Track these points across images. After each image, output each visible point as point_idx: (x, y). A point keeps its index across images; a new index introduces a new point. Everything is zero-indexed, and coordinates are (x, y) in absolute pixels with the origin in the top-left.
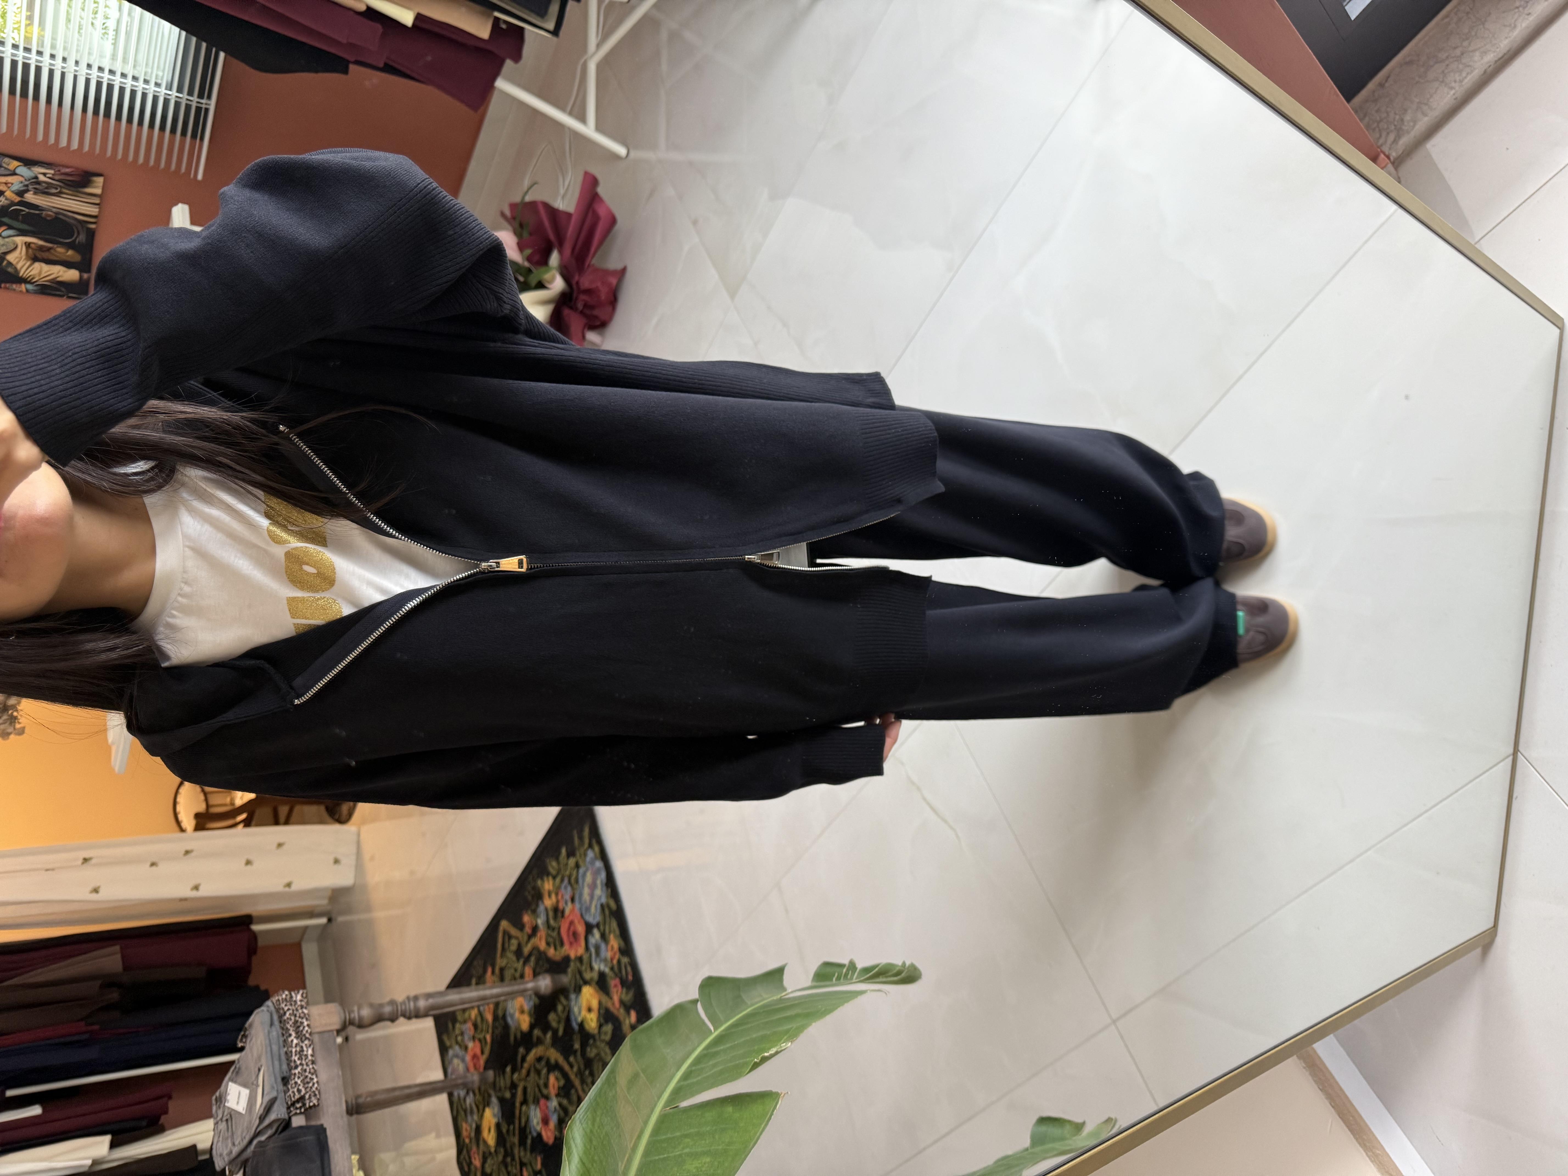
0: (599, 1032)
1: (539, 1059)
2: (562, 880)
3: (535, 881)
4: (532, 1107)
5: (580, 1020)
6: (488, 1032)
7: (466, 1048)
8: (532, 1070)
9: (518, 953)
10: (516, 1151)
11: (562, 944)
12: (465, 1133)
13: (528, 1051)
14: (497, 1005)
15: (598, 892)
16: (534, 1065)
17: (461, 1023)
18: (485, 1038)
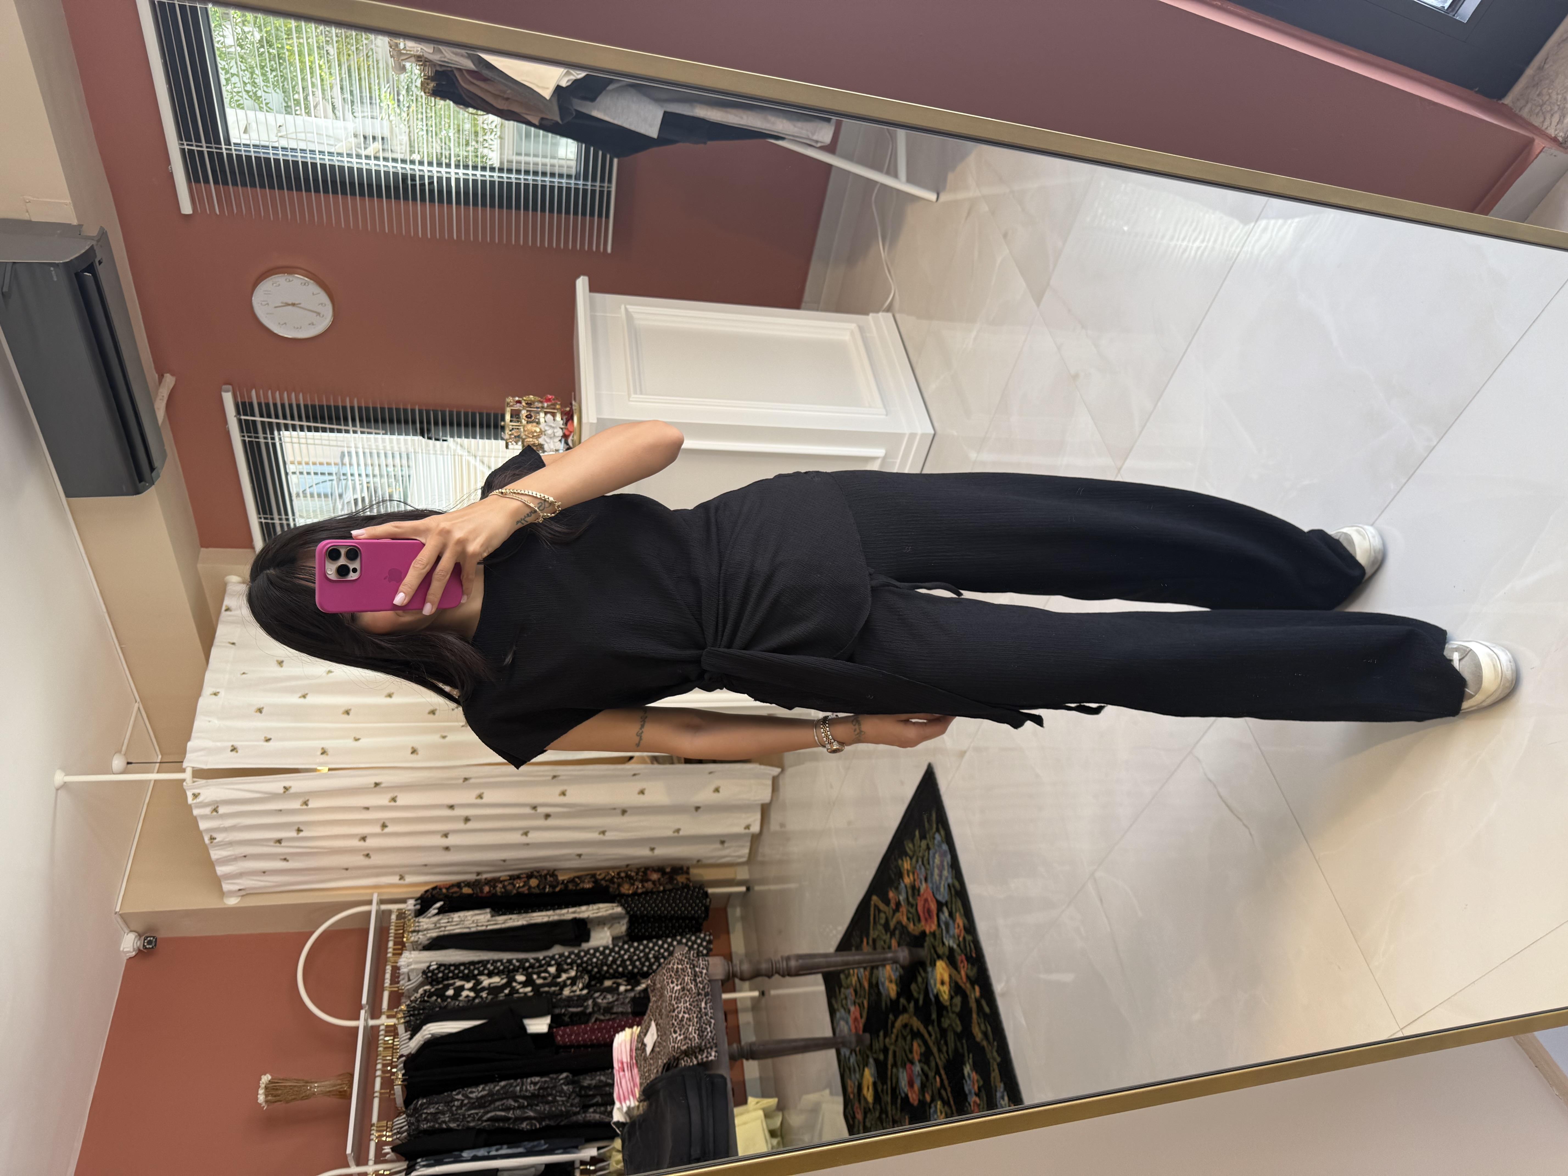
0: (951, 1005)
1: (905, 1026)
2: (917, 861)
3: (896, 860)
4: (901, 1070)
5: (935, 991)
6: (865, 998)
7: (849, 1012)
8: (900, 1035)
9: (886, 926)
10: (889, 1109)
11: (919, 920)
12: (850, 1090)
13: (896, 1018)
14: (871, 974)
15: (945, 873)
16: (901, 1032)
17: (845, 988)
18: (863, 1003)
